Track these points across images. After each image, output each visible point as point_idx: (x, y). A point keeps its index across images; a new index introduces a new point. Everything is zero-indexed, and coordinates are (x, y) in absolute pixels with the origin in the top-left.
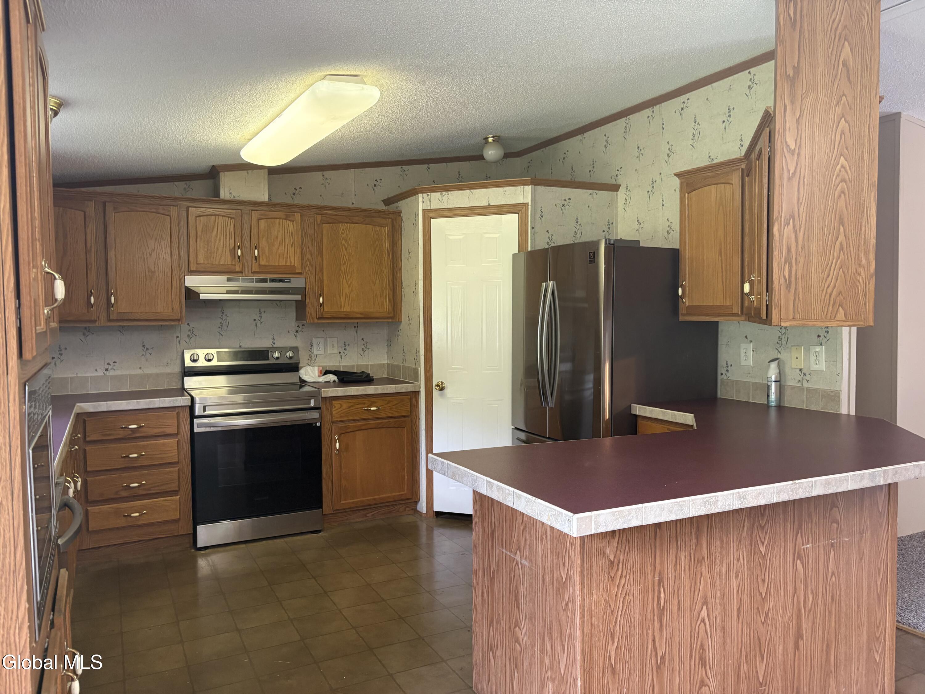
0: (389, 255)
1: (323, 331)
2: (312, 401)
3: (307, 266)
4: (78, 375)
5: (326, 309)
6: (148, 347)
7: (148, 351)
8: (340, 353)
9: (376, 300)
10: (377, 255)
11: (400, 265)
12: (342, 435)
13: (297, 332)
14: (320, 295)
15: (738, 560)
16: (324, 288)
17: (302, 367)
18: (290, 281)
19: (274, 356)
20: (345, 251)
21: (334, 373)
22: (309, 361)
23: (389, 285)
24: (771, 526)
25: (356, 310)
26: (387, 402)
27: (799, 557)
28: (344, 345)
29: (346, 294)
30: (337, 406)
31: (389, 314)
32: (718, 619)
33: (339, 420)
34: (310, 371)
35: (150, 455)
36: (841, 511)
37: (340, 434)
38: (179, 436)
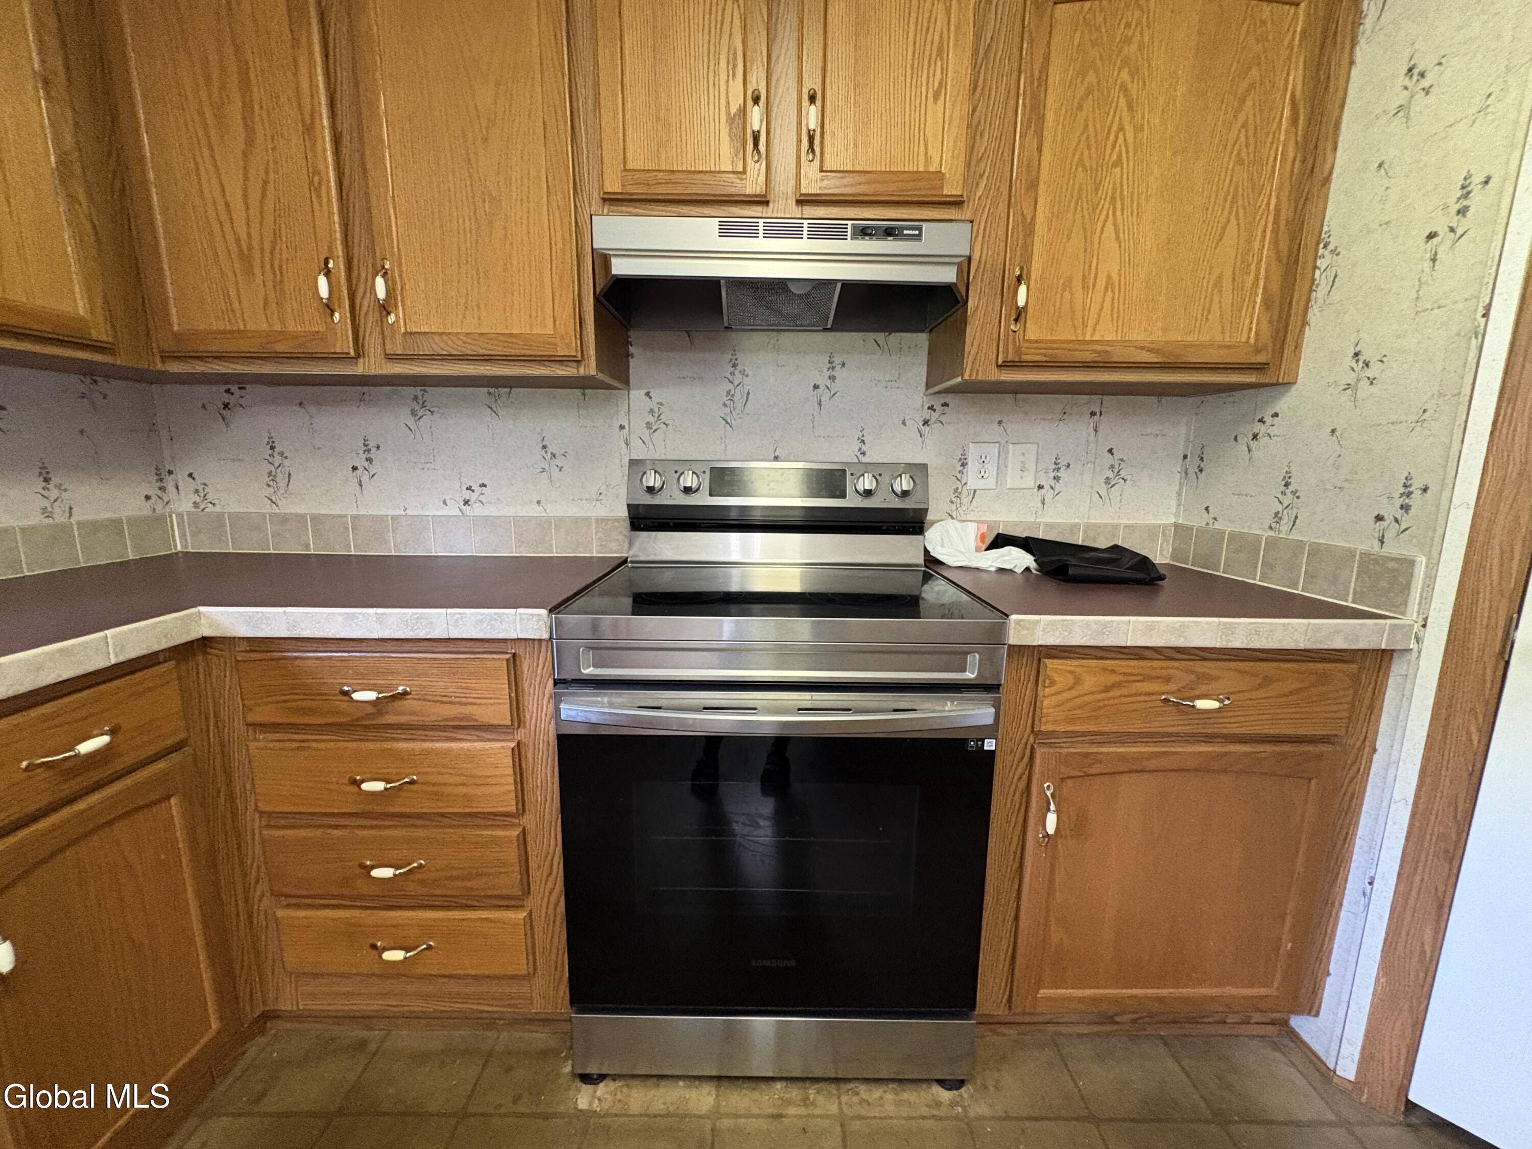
0: (1294, 121)
1: (1000, 422)
2: (974, 659)
3: (981, 176)
4: (409, 512)
5: (1033, 332)
6: (554, 452)
7: (555, 462)
8: (1040, 487)
9: (1216, 298)
10: (1244, 125)
11: (1327, 167)
12: (1069, 783)
13: (926, 423)
14: (1019, 280)
16: (1035, 257)
17: (933, 523)
18: (920, 235)
19: (860, 488)
20: (1125, 113)
21: (1026, 544)
22: (954, 507)
23: (1275, 242)
25: (1138, 336)
26: (1258, 681)
28: (1053, 466)
29: (1109, 277)
30: (1062, 681)
31: (1257, 351)
33: (1061, 728)
34: (952, 532)
35: (434, 785)
37: (1063, 780)
38: (520, 735)
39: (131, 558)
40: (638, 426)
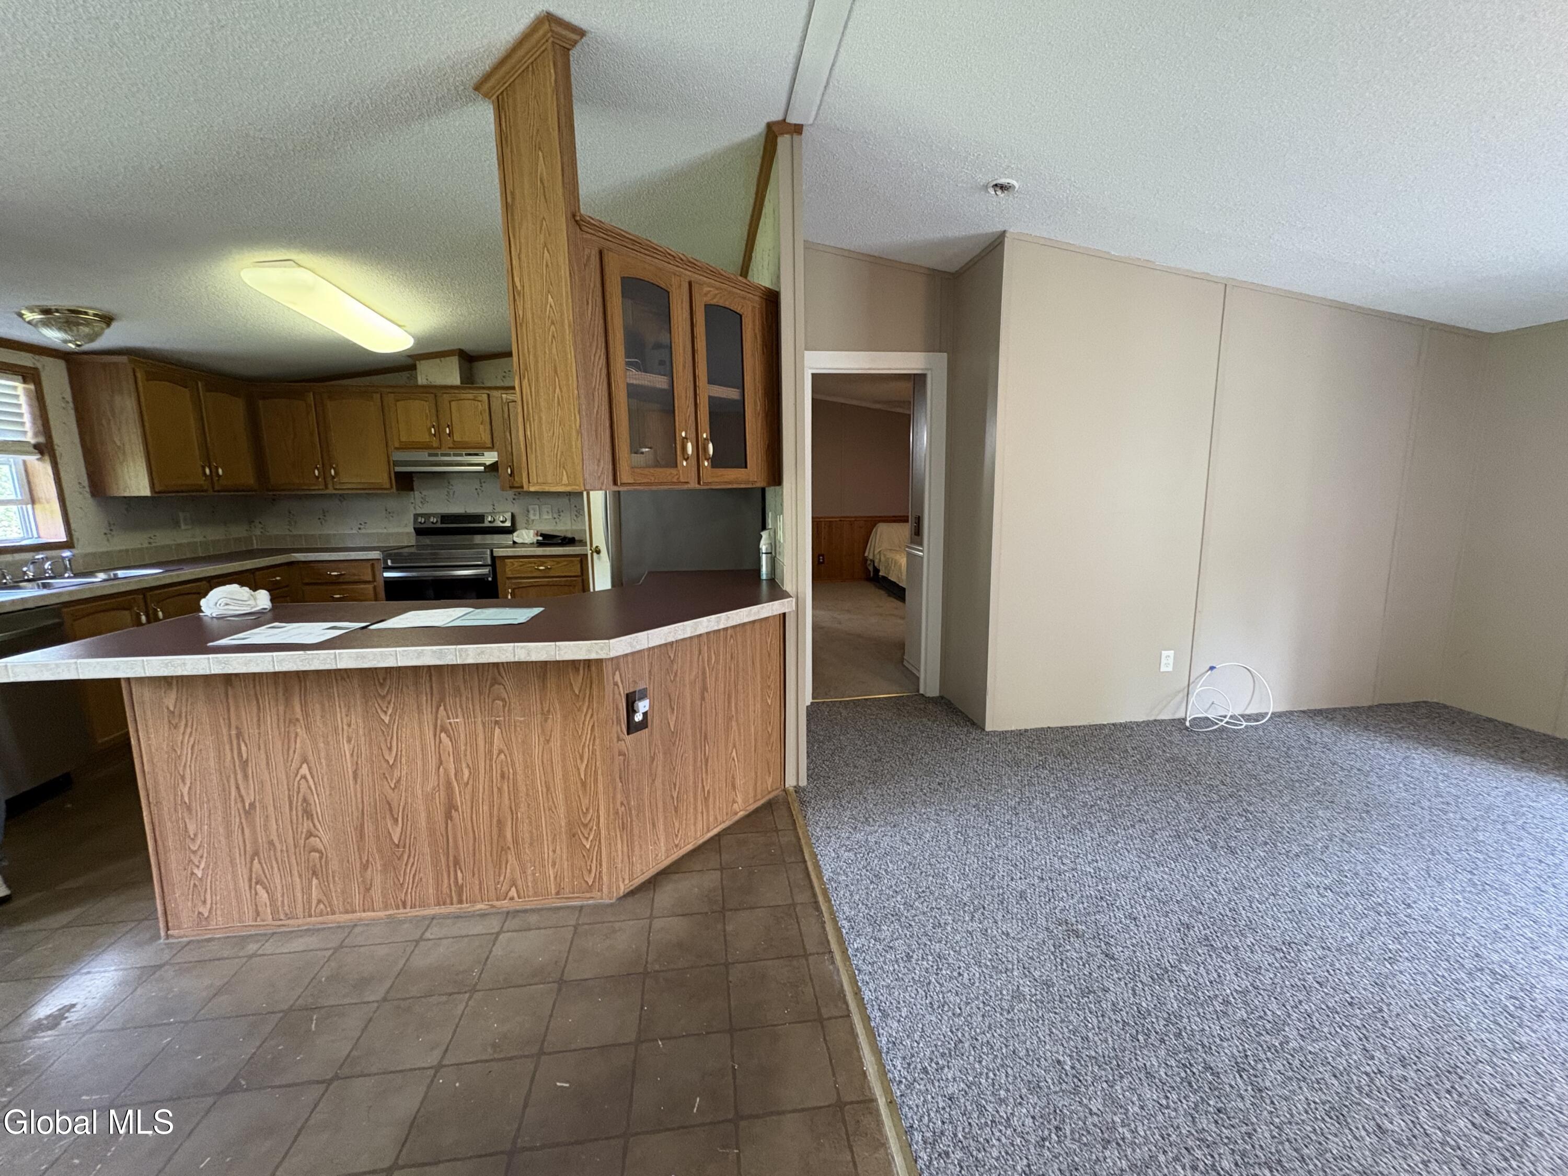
1: (538, 499)
6: (390, 512)
7: (390, 515)
8: (551, 521)
13: (515, 499)
14: (509, 466)
15: (349, 725)
17: (517, 530)
18: (484, 455)
19: (489, 520)
21: (542, 535)
22: (525, 525)
24: (397, 697)
26: (556, 563)
27: (443, 729)
28: (557, 512)
32: (325, 780)
33: (512, 576)
34: (523, 534)
36: (508, 688)
38: (375, 583)
39: (255, 547)
40: (418, 501)
